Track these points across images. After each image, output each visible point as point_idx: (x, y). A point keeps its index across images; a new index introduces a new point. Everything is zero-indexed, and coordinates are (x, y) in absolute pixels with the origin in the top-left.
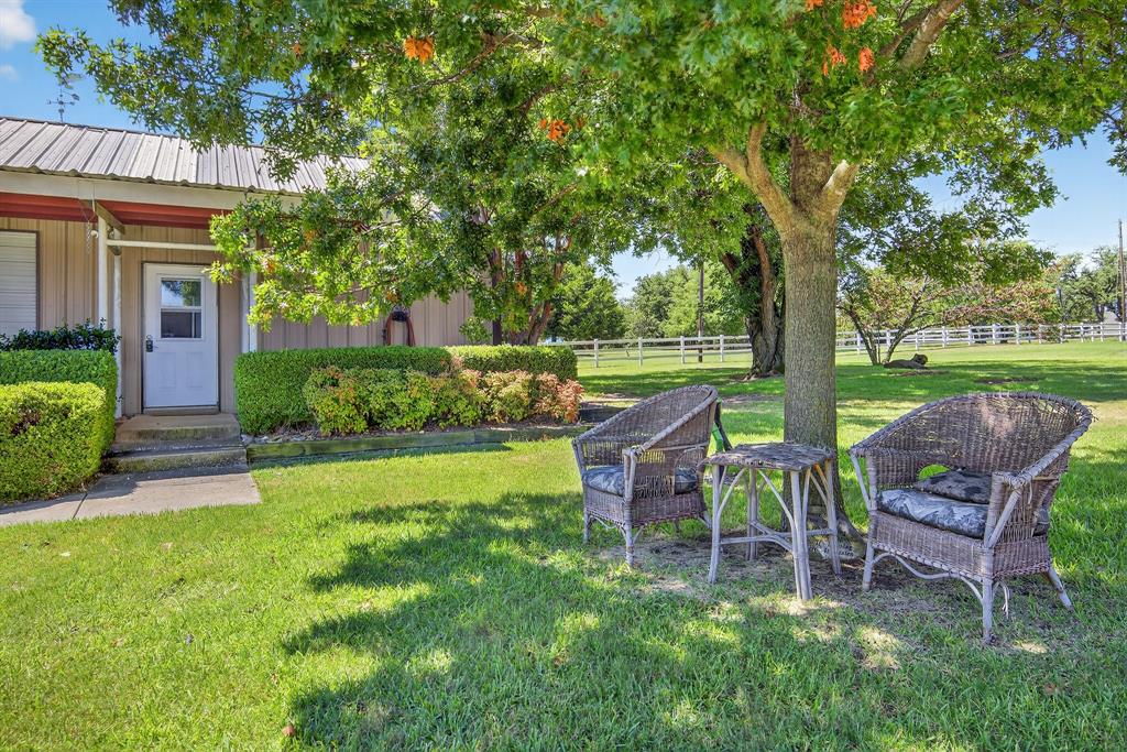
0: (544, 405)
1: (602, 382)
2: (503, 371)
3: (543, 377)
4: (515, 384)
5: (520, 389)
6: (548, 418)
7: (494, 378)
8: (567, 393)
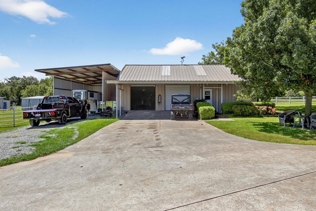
0: (270, 112)
1: (279, 108)
2: (262, 106)
3: (269, 107)
4: (265, 108)
5: (265, 109)
6: (270, 114)
7: (261, 107)
8: (274, 110)
